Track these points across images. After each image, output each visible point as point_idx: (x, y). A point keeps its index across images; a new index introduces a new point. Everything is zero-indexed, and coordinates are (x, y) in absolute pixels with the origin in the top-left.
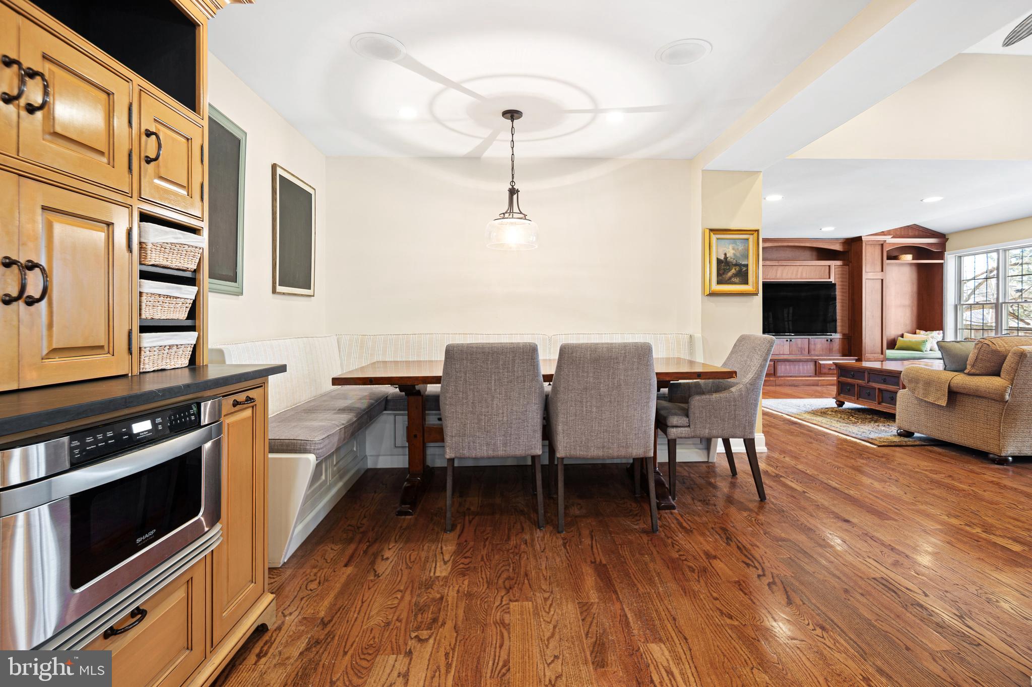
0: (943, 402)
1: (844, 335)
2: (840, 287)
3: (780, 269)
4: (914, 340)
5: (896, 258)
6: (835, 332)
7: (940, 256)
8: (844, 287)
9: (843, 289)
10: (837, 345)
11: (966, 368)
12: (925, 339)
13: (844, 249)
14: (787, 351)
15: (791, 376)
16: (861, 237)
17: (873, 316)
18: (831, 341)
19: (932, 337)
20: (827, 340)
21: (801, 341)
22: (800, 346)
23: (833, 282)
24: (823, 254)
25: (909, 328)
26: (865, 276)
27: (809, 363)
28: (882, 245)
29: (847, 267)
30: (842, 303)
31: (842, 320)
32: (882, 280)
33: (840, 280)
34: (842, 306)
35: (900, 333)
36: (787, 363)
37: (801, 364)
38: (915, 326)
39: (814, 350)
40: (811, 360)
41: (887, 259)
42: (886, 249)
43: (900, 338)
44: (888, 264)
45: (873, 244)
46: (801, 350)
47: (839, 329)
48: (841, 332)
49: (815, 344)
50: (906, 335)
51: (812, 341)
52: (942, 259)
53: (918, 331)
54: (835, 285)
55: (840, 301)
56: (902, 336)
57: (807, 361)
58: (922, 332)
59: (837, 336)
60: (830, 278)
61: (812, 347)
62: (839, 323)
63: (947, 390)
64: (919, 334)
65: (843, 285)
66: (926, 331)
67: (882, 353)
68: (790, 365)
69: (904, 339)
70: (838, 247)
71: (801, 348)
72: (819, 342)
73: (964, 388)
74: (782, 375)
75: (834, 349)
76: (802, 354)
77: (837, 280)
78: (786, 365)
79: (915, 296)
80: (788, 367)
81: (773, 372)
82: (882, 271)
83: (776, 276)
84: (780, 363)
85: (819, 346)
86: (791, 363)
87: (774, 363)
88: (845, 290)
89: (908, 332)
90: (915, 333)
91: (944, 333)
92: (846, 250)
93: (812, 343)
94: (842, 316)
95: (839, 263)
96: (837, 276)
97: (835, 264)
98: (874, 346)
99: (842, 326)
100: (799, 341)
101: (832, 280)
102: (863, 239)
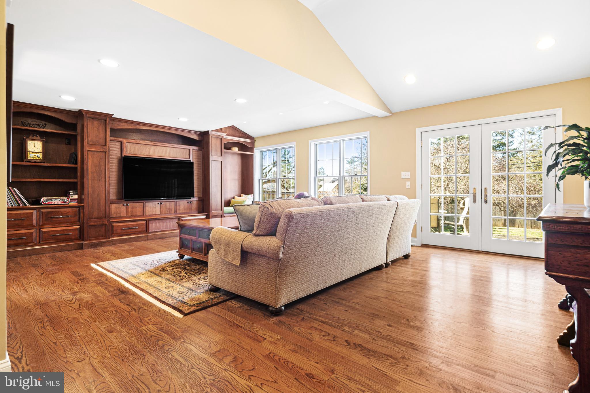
0: (237, 262)
1: (199, 198)
2: (196, 165)
3: (153, 147)
4: (239, 200)
5: (230, 149)
6: (193, 196)
7: (251, 150)
8: (199, 165)
9: (198, 166)
10: (194, 205)
11: (253, 230)
12: (244, 200)
13: (199, 138)
14: (158, 212)
15: (160, 231)
16: (208, 131)
17: (216, 186)
18: (190, 202)
19: (248, 199)
20: (188, 202)
21: (169, 203)
22: (168, 207)
23: (192, 161)
24: (186, 140)
25: (237, 193)
26: (211, 158)
27: (174, 220)
28: (221, 138)
29: (201, 151)
30: (198, 176)
31: (198, 188)
32: (221, 162)
33: (196, 160)
34: (198, 178)
35: (233, 196)
36: (158, 221)
37: (168, 221)
38: (240, 192)
39: (179, 210)
40: (176, 218)
41: (224, 149)
42: (224, 142)
43: (233, 199)
44: (225, 153)
45: (217, 137)
46: (170, 210)
47: (196, 194)
48: (197, 197)
49: (179, 206)
50: (236, 197)
51: (177, 203)
52: (253, 152)
53: (242, 195)
54: (193, 163)
55: (196, 175)
56: (234, 198)
57: (172, 218)
58: (244, 195)
59: (195, 199)
60: (189, 158)
61: (178, 207)
62: (196, 190)
63: (240, 251)
64: (242, 196)
65: (198, 164)
66: (246, 195)
67: (221, 210)
68: (159, 223)
69: (235, 200)
70: (195, 137)
71: (169, 209)
72: (182, 204)
73: (252, 249)
74: (153, 231)
75: (193, 208)
76: (170, 213)
77: (194, 160)
78: (156, 223)
79: (240, 173)
80: (158, 224)
81: (145, 229)
82: (221, 156)
83: (149, 153)
84: (151, 222)
85: (182, 207)
86: (161, 221)
87: (146, 222)
88: (200, 167)
89: (237, 196)
90: (240, 196)
91: (254, 196)
92: (200, 140)
93: (178, 205)
94: (198, 185)
95: (196, 148)
96: (194, 157)
97: (193, 149)
98: (217, 205)
99: (198, 192)
100: (168, 204)
101: (191, 159)
102: (210, 133)
